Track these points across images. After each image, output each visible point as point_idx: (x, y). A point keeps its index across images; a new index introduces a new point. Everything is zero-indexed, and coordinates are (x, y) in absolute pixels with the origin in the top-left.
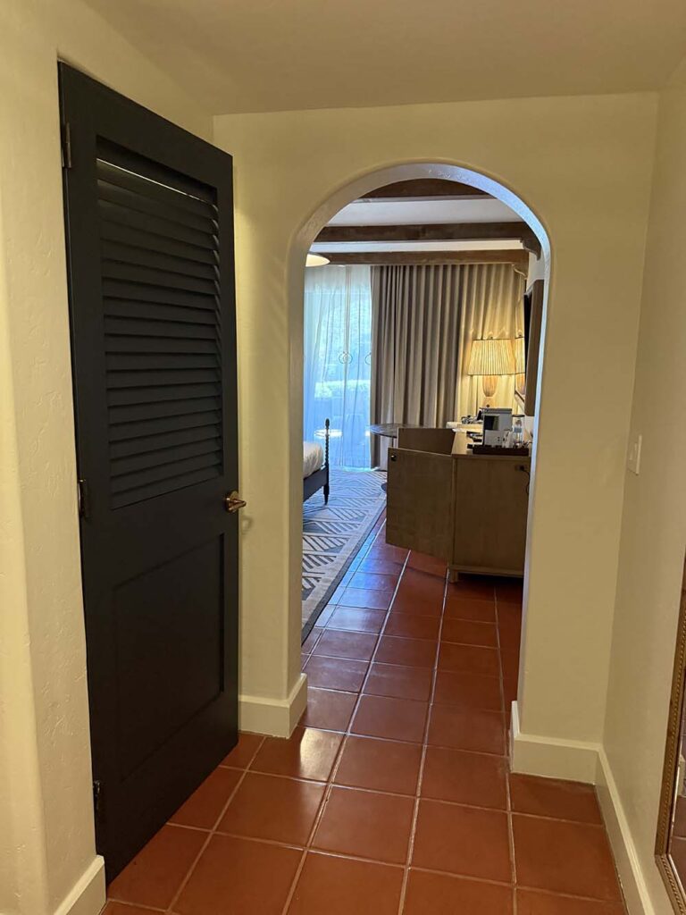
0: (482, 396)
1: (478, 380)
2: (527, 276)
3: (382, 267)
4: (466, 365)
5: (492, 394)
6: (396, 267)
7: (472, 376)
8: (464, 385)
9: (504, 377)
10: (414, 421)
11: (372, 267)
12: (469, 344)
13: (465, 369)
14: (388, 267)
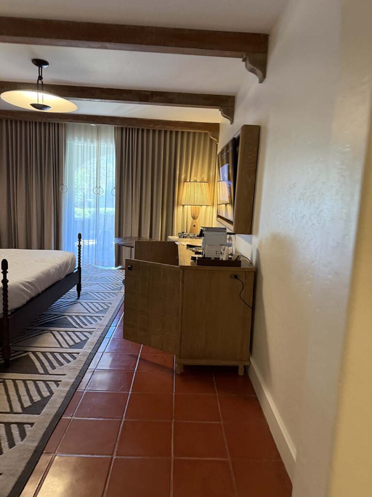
0: (190, 219)
1: (188, 208)
2: (218, 142)
3: (122, 129)
4: (180, 198)
5: (197, 218)
6: (132, 129)
7: (183, 205)
8: (178, 212)
9: (204, 207)
10: (146, 235)
11: (115, 127)
12: (182, 184)
13: (179, 201)
14: (126, 128)
